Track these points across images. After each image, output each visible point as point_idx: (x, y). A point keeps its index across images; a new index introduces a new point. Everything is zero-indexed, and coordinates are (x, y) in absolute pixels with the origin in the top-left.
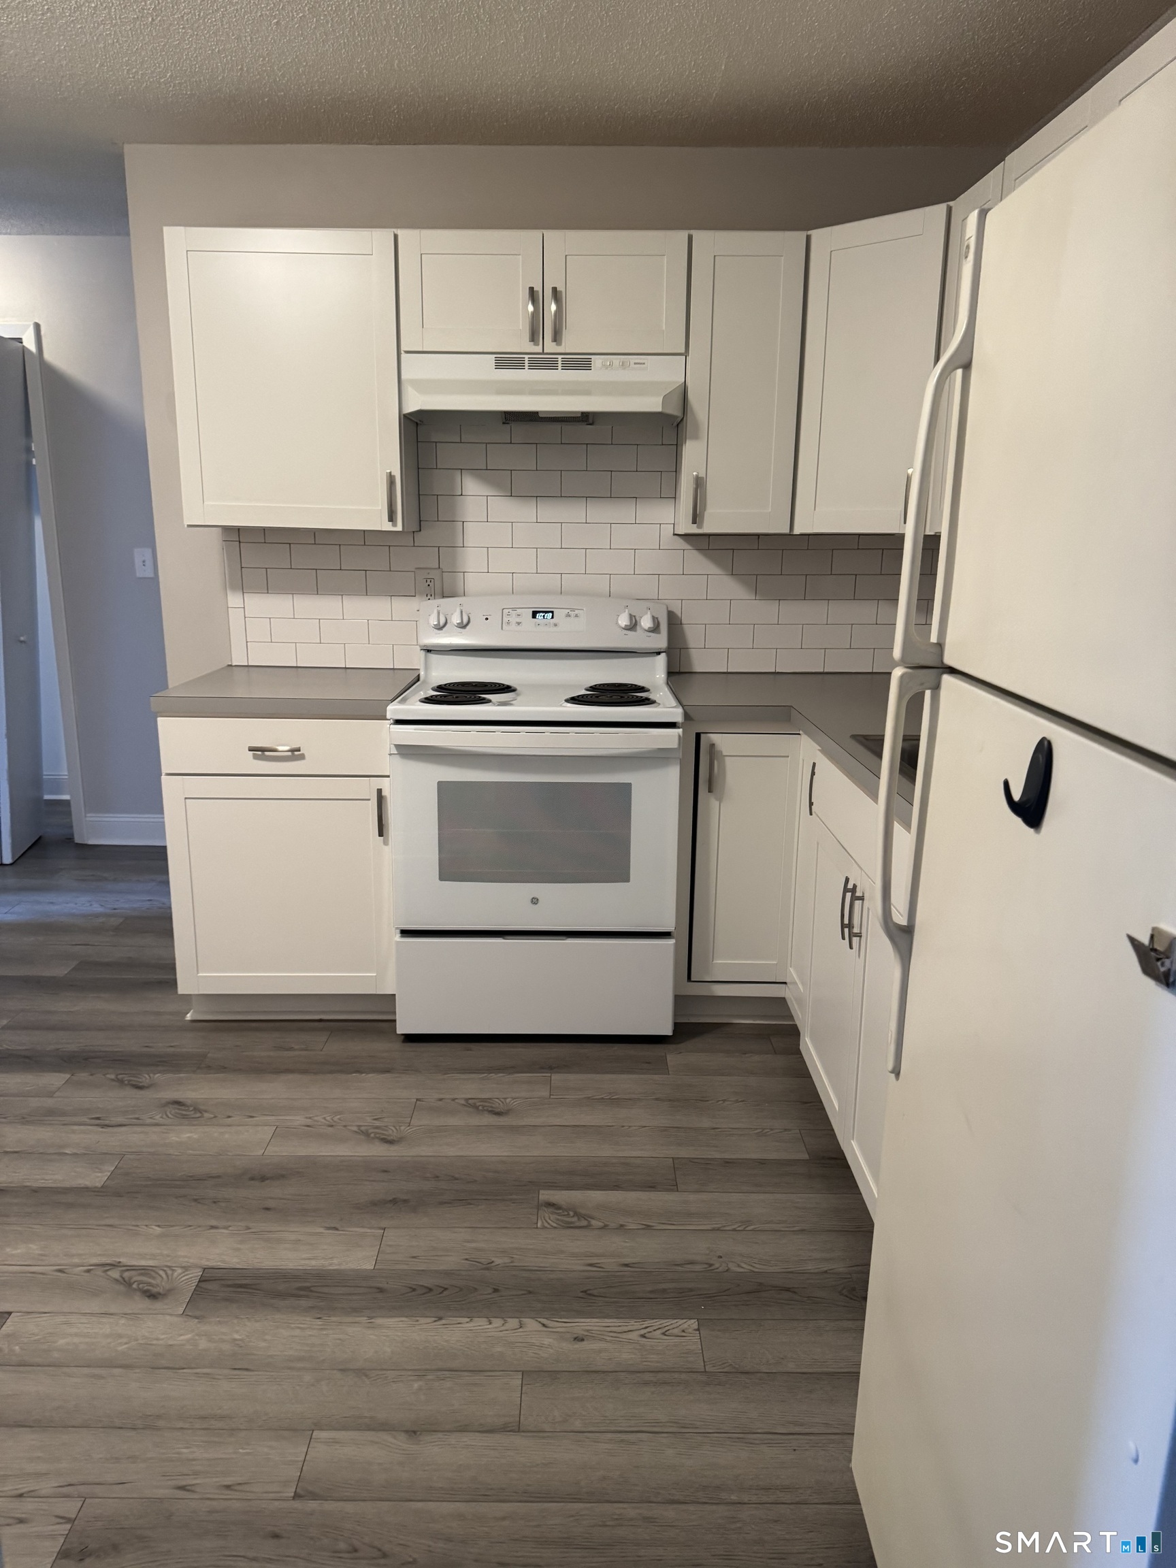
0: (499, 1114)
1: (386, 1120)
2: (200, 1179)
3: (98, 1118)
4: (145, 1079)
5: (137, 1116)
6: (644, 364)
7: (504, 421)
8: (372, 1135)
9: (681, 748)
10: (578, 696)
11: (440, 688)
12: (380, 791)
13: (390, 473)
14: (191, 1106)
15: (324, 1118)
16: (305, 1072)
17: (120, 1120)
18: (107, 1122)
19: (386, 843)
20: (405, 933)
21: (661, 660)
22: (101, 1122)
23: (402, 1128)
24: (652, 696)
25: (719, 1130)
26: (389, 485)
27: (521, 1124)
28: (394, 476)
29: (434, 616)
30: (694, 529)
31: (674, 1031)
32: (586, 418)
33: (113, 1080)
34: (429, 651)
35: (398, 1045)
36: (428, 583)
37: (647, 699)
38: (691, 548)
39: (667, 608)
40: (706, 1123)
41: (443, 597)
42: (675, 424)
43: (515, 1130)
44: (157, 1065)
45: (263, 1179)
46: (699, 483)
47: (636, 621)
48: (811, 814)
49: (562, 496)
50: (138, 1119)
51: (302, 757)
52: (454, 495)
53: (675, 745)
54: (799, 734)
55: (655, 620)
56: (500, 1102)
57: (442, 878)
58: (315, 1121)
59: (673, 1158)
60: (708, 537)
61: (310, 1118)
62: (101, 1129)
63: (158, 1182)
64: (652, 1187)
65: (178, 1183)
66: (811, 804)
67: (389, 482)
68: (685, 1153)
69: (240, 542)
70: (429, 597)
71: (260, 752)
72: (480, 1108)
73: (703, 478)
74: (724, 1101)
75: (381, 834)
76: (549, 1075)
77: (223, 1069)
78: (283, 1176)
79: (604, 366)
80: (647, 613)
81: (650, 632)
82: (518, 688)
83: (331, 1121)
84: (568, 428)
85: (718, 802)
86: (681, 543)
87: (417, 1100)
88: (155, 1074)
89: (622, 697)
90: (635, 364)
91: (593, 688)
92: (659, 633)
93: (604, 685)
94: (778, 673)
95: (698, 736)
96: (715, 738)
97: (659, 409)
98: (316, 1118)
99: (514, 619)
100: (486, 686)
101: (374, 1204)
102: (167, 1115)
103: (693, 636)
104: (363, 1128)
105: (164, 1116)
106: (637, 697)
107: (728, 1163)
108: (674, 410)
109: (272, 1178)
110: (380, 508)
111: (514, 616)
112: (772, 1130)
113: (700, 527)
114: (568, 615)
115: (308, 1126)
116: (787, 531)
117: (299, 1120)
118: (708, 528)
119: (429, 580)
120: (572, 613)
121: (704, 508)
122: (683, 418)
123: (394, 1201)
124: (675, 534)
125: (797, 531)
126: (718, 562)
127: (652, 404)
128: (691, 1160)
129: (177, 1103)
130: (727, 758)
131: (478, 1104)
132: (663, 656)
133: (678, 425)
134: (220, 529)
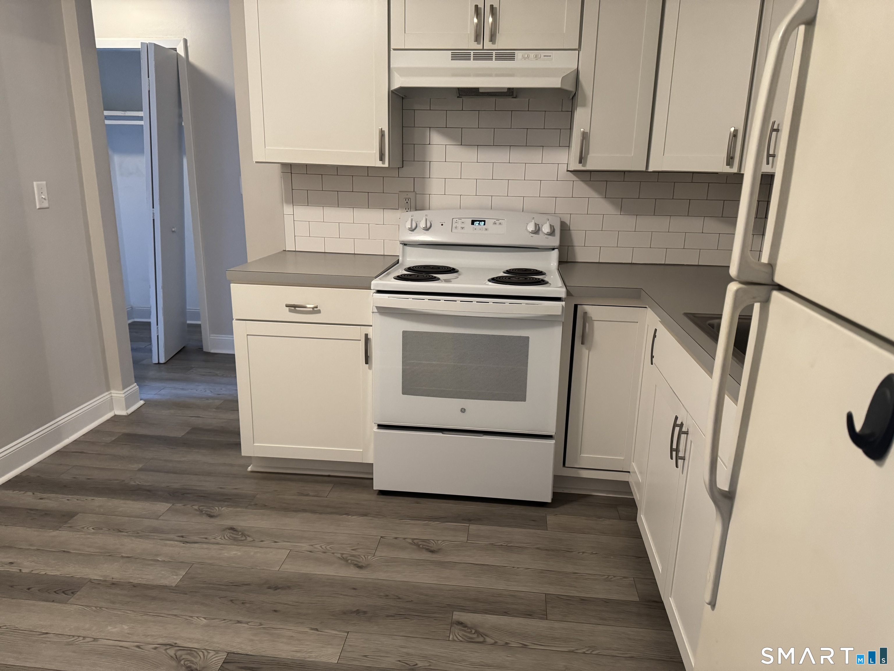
0: (433, 552)
1: (359, 550)
2: (237, 585)
3: (182, 537)
4: (216, 510)
5: (206, 537)
6: (550, 56)
7: (458, 95)
8: (349, 561)
9: (564, 315)
10: (497, 277)
11: (409, 269)
12: (366, 335)
13: (382, 129)
14: (240, 532)
15: (321, 547)
16: (313, 512)
17: (195, 538)
18: (187, 540)
19: (370, 368)
20: (381, 426)
21: (555, 254)
22: (184, 539)
23: (369, 557)
24: (546, 279)
25: (579, 574)
26: (380, 137)
27: (446, 560)
28: (384, 131)
29: (409, 222)
30: (580, 167)
31: (552, 500)
32: (511, 93)
33: (196, 510)
34: (405, 245)
35: (374, 497)
36: (407, 201)
37: (543, 281)
38: (578, 180)
39: (561, 219)
40: (570, 569)
41: (416, 210)
42: (571, 97)
43: (442, 564)
44: (225, 502)
45: (276, 588)
46: (585, 137)
47: (539, 227)
48: (652, 364)
49: (495, 144)
50: (206, 538)
51: (319, 312)
52: (425, 145)
53: (559, 313)
54: (646, 307)
55: (552, 227)
56: (434, 543)
57: (404, 393)
58: (315, 548)
59: (545, 594)
60: (589, 173)
61: (312, 545)
62: (182, 544)
63: (211, 585)
64: (529, 615)
65: (223, 587)
66: (652, 357)
67: (380, 135)
68: (553, 590)
69: (291, 173)
70: (407, 210)
71: (293, 308)
72: (421, 546)
73: (588, 132)
74: (583, 553)
75: (367, 362)
76: (468, 525)
77: (264, 507)
78: (289, 587)
79: (523, 57)
80: (546, 223)
81: (548, 235)
82: (460, 270)
83: (325, 549)
84: (501, 100)
85: (588, 351)
86: (573, 177)
87: (381, 537)
88: (222, 507)
89: (526, 279)
90: (544, 56)
91: (508, 272)
92: (554, 236)
93: (515, 269)
94: (634, 263)
95: (576, 306)
96: (588, 308)
97: (559, 86)
98: (316, 546)
99: (459, 225)
100: (439, 268)
101: (344, 613)
102: (224, 537)
103: (578, 238)
104: (344, 556)
105: (223, 538)
106: (536, 279)
107: (583, 600)
108: (570, 87)
109: (282, 588)
110: (375, 152)
111: (460, 223)
112: (614, 577)
113: (584, 165)
114: (495, 223)
115: (311, 552)
116: (644, 169)
117: (305, 546)
118: (590, 166)
119: (407, 199)
120: (497, 222)
121: (588, 153)
122: (576, 92)
123: (358, 612)
124: (568, 171)
125: (651, 169)
126: (597, 190)
127: (555, 83)
128: (559, 597)
129: (232, 529)
130: (595, 323)
131: (420, 543)
132: (556, 251)
133: (573, 98)
134: (279, 165)
